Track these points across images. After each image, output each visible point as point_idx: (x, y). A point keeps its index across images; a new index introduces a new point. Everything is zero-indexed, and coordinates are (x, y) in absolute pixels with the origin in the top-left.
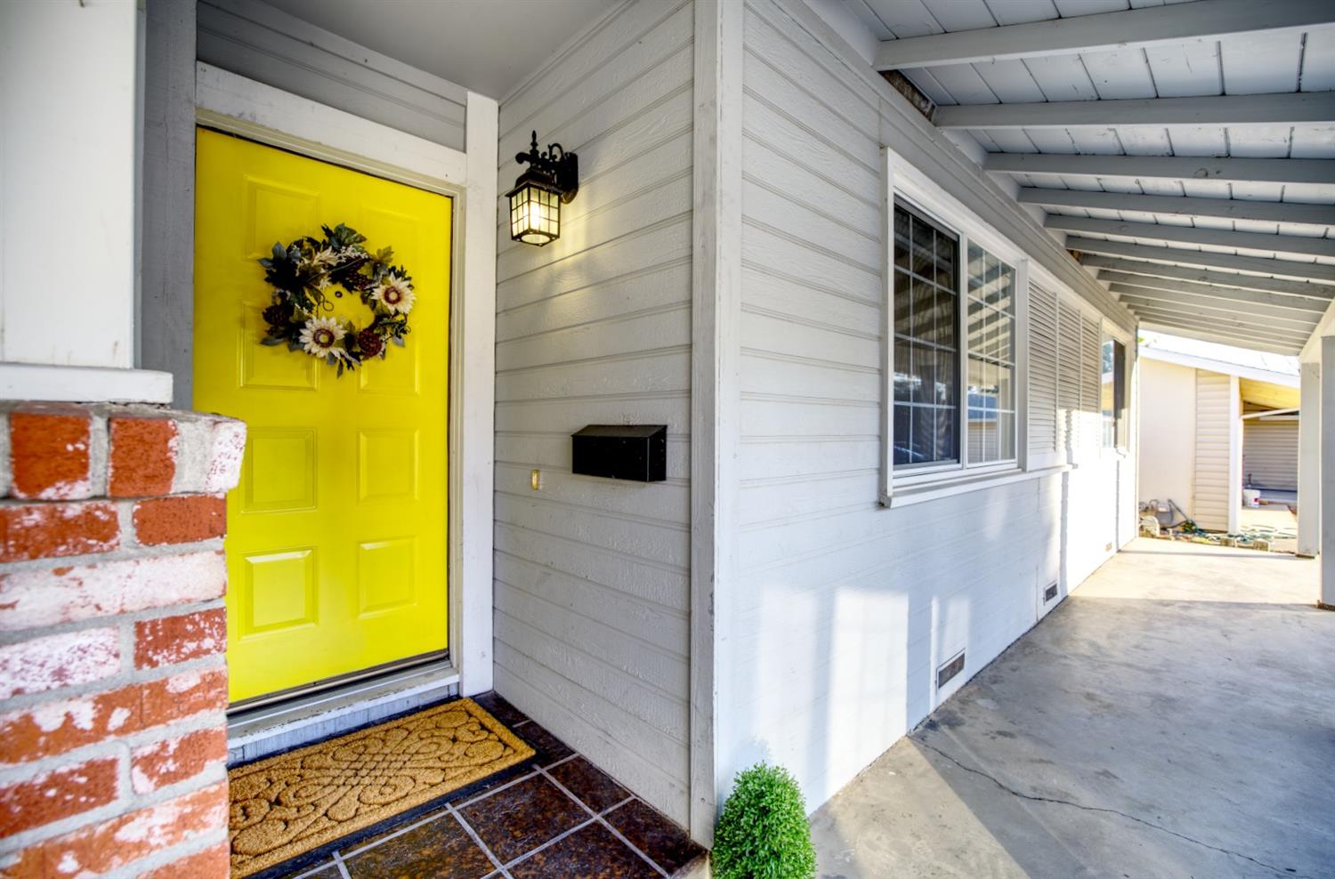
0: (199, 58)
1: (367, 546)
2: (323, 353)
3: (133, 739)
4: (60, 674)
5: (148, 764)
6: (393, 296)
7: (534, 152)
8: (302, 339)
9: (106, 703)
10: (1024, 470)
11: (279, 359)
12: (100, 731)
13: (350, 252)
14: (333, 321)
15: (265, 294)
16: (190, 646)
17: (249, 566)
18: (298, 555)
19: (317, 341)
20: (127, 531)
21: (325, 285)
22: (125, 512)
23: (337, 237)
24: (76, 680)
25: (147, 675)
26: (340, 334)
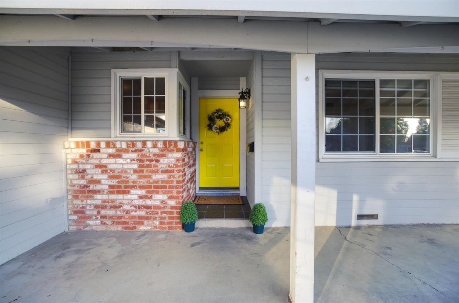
0: (198, 89)
1: (224, 165)
2: (216, 131)
3: (176, 168)
4: (171, 162)
5: (177, 171)
6: (227, 120)
7: (242, 91)
8: (213, 129)
9: (174, 165)
10: (436, 157)
11: (210, 133)
12: (173, 167)
13: (220, 113)
14: (217, 126)
15: (208, 122)
16: (179, 161)
17: (207, 166)
18: (214, 165)
19: (215, 129)
20: (175, 151)
21: (216, 119)
22: (175, 149)
23: (218, 111)
24: (172, 162)
25: (176, 163)
26: (218, 128)
